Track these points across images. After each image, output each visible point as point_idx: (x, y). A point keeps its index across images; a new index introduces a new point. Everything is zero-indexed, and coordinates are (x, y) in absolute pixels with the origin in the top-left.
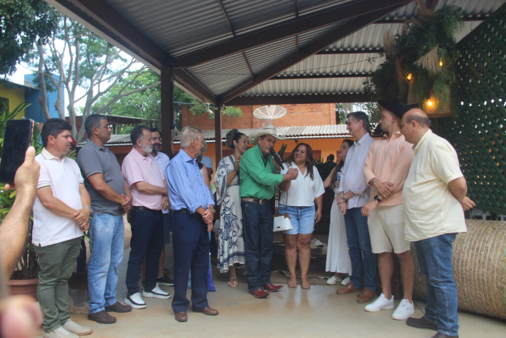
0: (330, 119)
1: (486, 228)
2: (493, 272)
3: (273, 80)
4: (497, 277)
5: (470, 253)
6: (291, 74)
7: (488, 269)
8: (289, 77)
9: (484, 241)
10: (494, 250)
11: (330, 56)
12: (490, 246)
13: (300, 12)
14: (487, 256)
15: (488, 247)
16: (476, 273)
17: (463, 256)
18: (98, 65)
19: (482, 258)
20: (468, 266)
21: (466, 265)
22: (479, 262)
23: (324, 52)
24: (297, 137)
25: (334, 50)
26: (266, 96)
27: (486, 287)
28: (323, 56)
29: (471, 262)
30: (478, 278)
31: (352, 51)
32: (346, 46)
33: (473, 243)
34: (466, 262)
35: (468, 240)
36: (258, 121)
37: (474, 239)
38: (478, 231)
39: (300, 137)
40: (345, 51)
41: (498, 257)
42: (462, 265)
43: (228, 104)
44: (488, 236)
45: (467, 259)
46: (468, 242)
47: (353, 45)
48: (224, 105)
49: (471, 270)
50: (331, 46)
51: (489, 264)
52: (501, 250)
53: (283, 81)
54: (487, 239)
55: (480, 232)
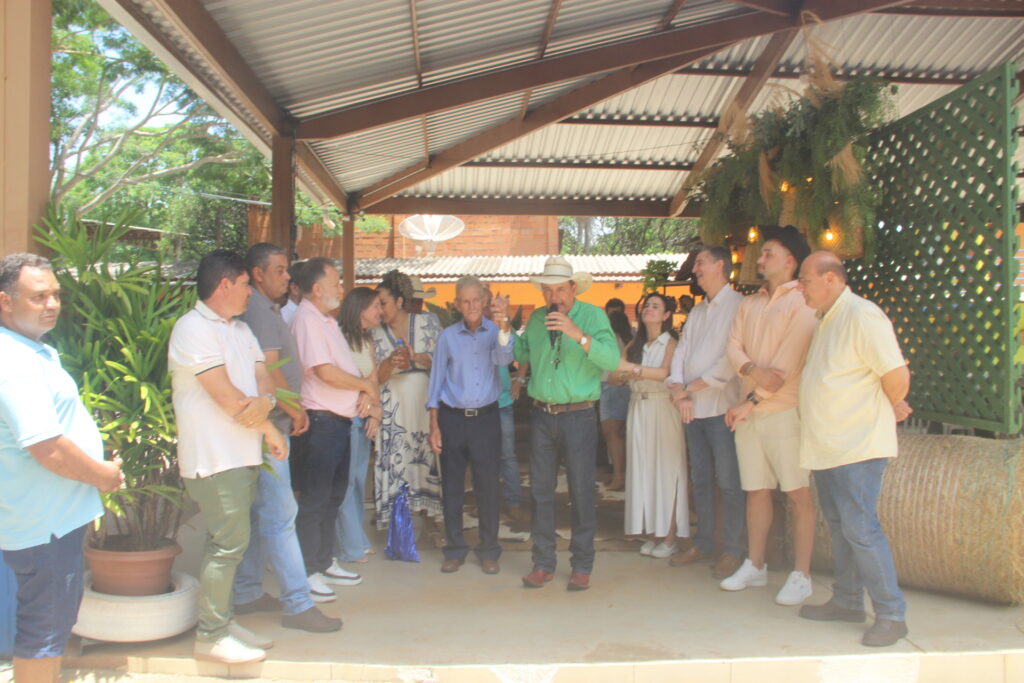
0: (547, 243)
1: (931, 447)
2: (947, 517)
3: (464, 168)
4: (954, 524)
5: (909, 488)
6: (501, 157)
7: (940, 512)
8: (495, 163)
9: (931, 467)
10: (949, 481)
11: (580, 127)
12: (941, 476)
13: (549, 45)
14: (938, 492)
15: (938, 477)
16: (920, 520)
17: (898, 493)
18: (73, 114)
19: (930, 495)
20: (905, 509)
21: (903, 507)
22: (925, 500)
23: (571, 121)
24: (489, 279)
25: (590, 117)
26: (446, 198)
27: (936, 541)
28: (567, 126)
29: (912, 503)
30: (924, 528)
31: (623, 121)
32: (612, 110)
33: (912, 471)
34: (904, 501)
35: (903, 466)
36: (404, 243)
37: (914, 465)
38: (919, 451)
39: (497, 279)
40: (610, 121)
41: (955, 492)
42: (896, 507)
43: (369, 211)
44: (937, 459)
45: (904, 497)
46: (905, 469)
47: (626, 110)
48: (362, 213)
49: (911, 514)
50: (585, 110)
51: (940, 504)
52: (960, 480)
53: (482, 169)
54: (935, 464)
55: (922, 452)
